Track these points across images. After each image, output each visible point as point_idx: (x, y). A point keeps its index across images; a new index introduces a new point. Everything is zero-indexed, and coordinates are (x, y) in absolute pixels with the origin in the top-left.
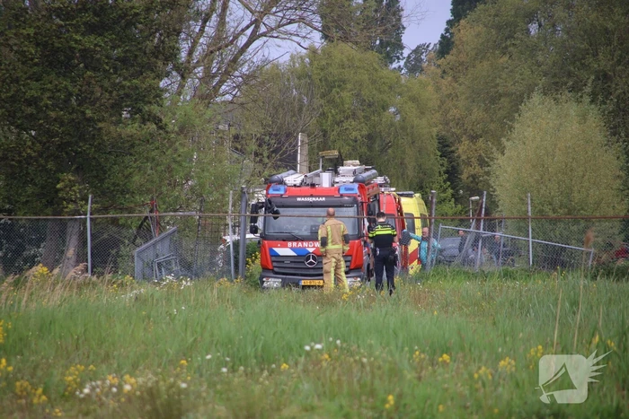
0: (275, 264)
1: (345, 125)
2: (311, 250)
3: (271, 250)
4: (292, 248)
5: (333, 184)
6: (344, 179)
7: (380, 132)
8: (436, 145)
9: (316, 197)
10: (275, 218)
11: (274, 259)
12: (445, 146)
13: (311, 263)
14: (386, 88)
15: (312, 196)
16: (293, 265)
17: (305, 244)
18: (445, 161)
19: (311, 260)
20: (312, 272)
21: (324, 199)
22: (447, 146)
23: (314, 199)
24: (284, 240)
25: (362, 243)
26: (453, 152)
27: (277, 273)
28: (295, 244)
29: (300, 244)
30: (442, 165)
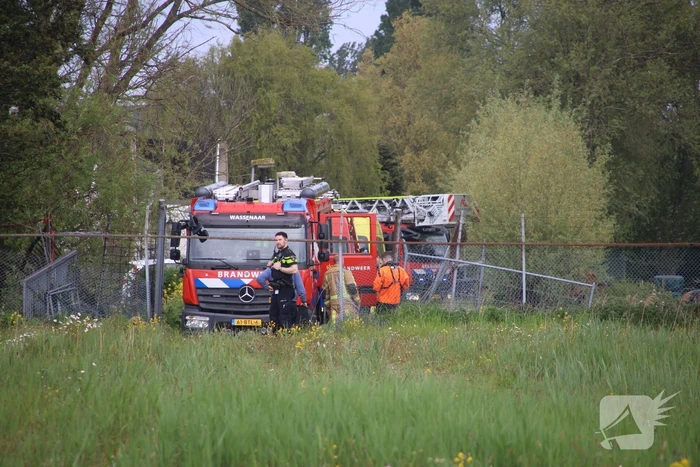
0: (201, 299)
1: (274, 130)
2: (247, 281)
3: (197, 281)
4: (223, 279)
5: (275, 199)
6: (288, 193)
7: (313, 139)
8: (377, 155)
9: (254, 214)
10: (202, 241)
11: (200, 292)
12: (385, 158)
13: (247, 298)
14: (320, 89)
15: (248, 213)
16: (224, 300)
17: (240, 274)
18: (388, 175)
19: (247, 294)
20: (247, 309)
21: (264, 217)
22: (389, 157)
23: (251, 218)
24: (213, 269)
25: (311, 273)
26: (395, 164)
27: (203, 310)
28: (226, 273)
29: (233, 274)
30: (384, 180)
